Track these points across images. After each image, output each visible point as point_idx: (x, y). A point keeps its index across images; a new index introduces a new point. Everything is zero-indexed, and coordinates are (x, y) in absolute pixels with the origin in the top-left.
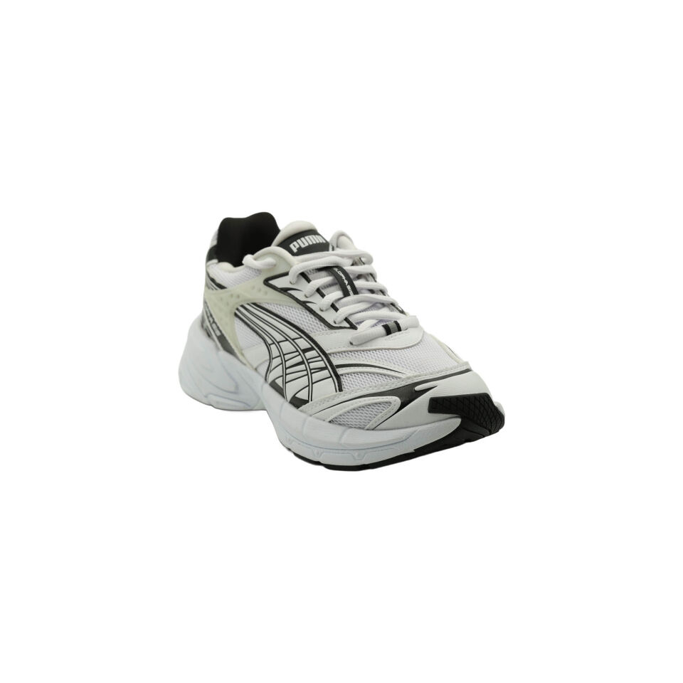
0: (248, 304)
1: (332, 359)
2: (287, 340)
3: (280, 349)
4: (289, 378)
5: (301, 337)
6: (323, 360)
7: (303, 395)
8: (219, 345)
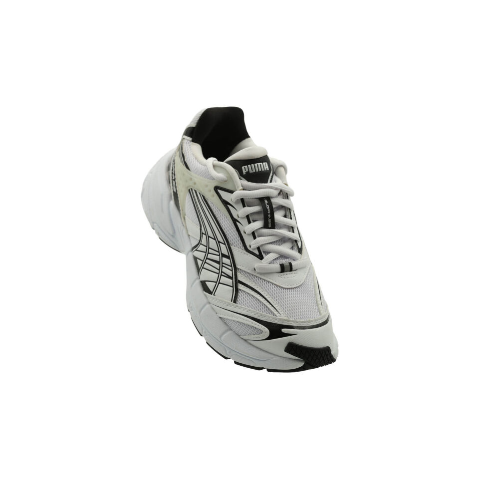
0: (200, 193)
1: (238, 274)
2: (215, 239)
3: (208, 242)
4: (206, 266)
5: (225, 244)
6: (232, 270)
7: (211, 286)
8: (173, 197)
